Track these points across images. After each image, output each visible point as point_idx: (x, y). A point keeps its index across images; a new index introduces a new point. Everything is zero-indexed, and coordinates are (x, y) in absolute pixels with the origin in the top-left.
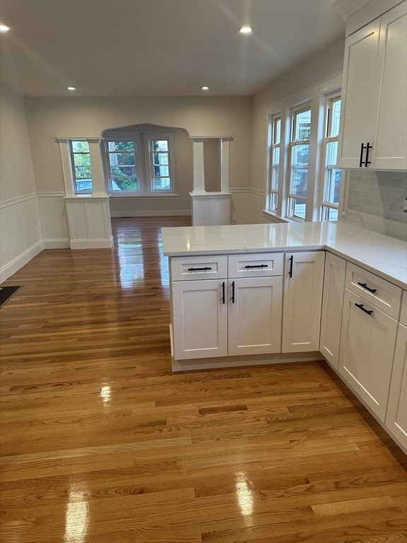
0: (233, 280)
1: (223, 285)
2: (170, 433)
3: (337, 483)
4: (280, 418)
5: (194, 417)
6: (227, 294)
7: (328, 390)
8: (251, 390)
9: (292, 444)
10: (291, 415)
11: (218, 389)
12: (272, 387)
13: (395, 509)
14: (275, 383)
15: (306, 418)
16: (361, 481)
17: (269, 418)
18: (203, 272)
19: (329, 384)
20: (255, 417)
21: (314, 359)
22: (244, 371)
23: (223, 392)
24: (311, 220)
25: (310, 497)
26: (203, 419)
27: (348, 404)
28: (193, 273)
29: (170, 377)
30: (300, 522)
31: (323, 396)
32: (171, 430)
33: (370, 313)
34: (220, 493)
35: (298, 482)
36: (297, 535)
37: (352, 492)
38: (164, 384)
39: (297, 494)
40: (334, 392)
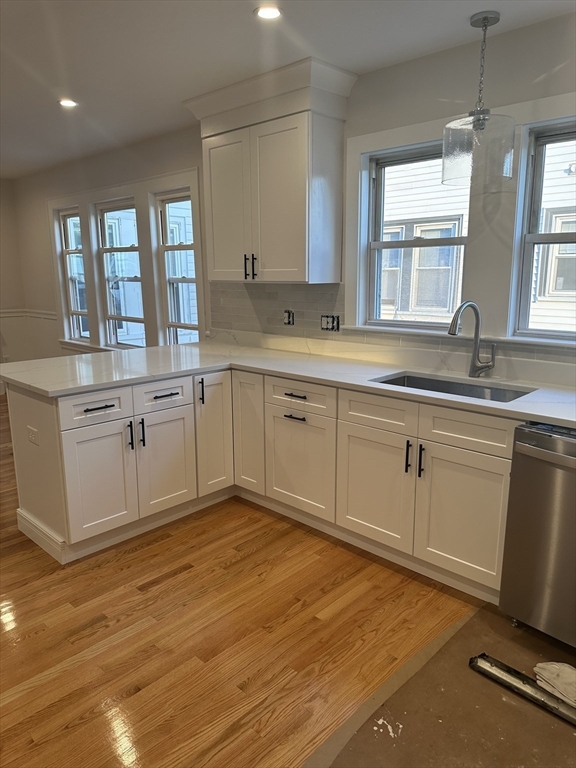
0: (142, 416)
1: (131, 425)
2: (120, 623)
3: (322, 589)
4: (233, 561)
5: (137, 597)
6: (135, 435)
7: (260, 520)
8: (183, 548)
9: (263, 577)
10: (241, 553)
11: (143, 561)
12: (204, 537)
13: (376, 587)
14: (204, 533)
15: (257, 551)
16: (339, 580)
17: (223, 565)
18: (101, 412)
19: (257, 515)
20: (208, 570)
21: (226, 497)
22: (159, 533)
23: (152, 562)
24: (157, 344)
25: (309, 610)
26: (149, 595)
27: (285, 526)
28: (89, 415)
29: (64, 571)
30: (315, 632)
31: (259, 526)
32: (118, 621)
33: (304, 419)
34: (226, 647)
35: (290, 604)
36: (320, 642)
37: (339, 590)
38: (63, 580)
39: (297, 613)
40: (267, 520)
